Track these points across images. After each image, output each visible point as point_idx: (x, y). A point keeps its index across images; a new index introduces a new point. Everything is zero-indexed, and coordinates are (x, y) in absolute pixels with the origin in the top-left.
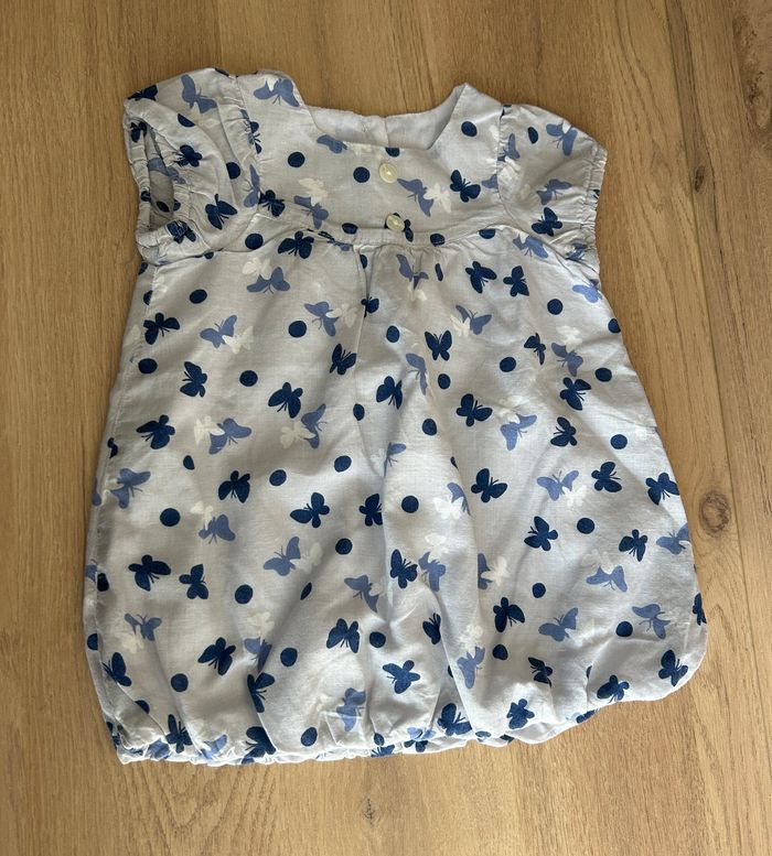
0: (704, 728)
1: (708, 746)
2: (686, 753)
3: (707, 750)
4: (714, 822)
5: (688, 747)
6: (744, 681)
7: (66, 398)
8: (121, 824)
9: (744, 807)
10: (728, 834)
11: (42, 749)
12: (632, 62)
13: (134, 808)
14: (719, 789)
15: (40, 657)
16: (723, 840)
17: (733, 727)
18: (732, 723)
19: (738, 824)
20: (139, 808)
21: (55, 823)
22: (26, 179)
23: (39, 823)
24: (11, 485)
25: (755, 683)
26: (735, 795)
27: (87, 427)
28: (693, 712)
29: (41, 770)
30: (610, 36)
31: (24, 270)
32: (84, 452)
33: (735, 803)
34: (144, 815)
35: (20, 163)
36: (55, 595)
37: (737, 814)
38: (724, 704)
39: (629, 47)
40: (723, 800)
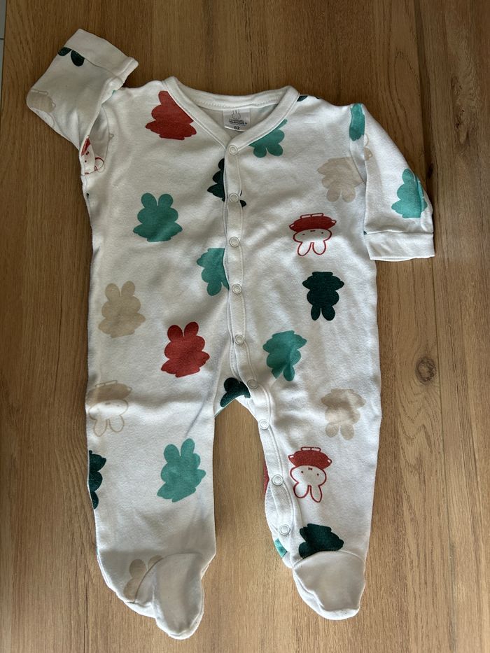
0: (409, 497)
1: (410, 507)
2: (396, 510)
3: (409, 510)
4: (410, 552)
5: (397, 506)
6: (436, 471)
7: (54, 280)
8: (66, 514)
9: (430, 546)
10: (419, 561)
11: (27, 469)
12: (396, 101)
13: (73, 506)
14: (415, 534)
15: (30, 420)
16: (415, 563)
17: (427, 498)
18: (427, 496)
19: (425, 556)
20: (76, 507)
21: (31, 510)
22: (42, 161)
23: (22, 509)
24: (22, 326)
25: (443, 474)
26: (425, 538)
27: (64, 297)
28: (403, 486)
29: (25, 481)
30: (383, 85)
31: (37, 210)
32: (61, 310)
33: (425, 544)
34: (79, 511)
35: (39, 152)
36: (40, 387)
37: (425, 550)
38: (422, 483)
39: (395, 92)
40: (417, 540)
